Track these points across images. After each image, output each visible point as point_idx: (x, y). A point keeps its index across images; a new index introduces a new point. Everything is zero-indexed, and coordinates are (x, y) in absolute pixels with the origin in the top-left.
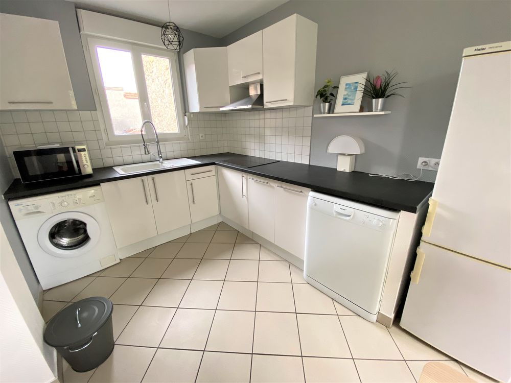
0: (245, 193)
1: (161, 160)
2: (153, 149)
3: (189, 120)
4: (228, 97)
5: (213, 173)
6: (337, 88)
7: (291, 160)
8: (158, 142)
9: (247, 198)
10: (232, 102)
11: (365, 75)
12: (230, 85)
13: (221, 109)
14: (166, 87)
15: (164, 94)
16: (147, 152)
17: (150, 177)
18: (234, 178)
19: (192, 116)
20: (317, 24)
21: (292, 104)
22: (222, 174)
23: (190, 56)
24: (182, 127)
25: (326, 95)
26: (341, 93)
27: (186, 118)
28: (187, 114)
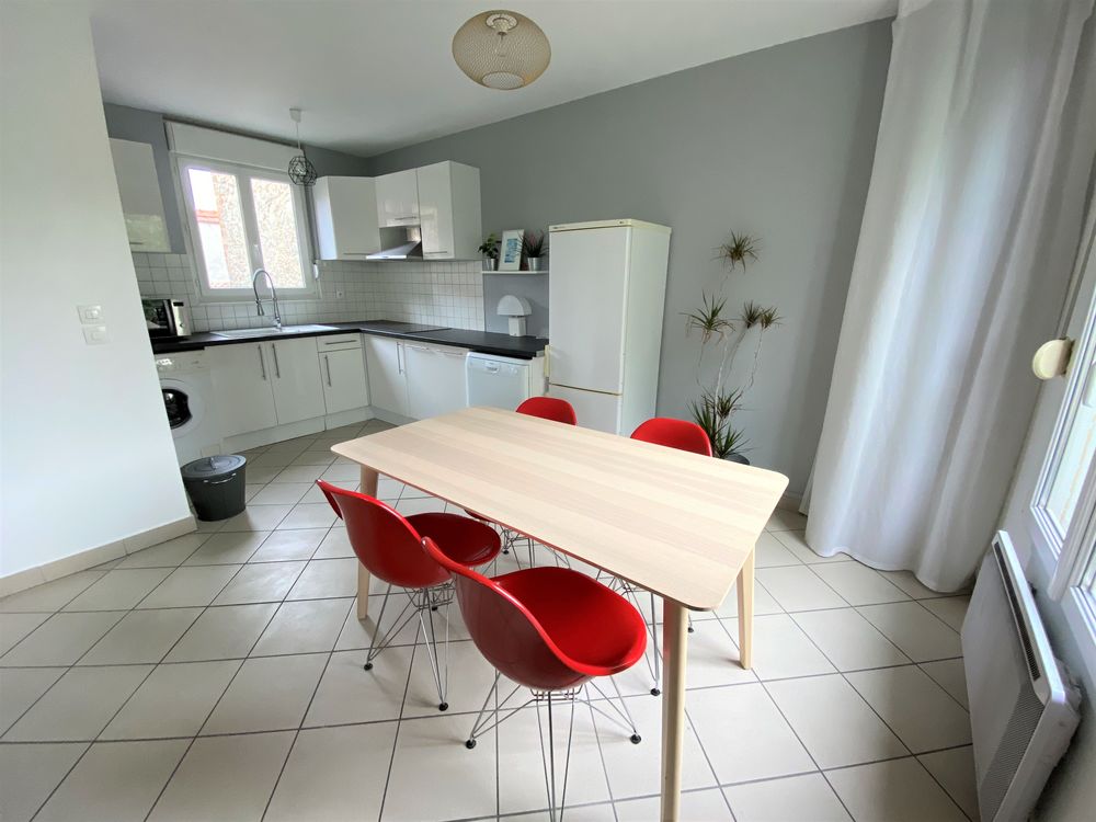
0: (402, 368)
1: (279, 325)
2: (268, 309)
3: (320, 271)
4: (378, 241)
5: (358, 344)
6: (500, 242)
7: (466, 328)
8: (275, 300)
9: (405, 373)
10: (385, 248)
11: (521, 233)
12: (381, 226)
13: (368, 257)
14: (271, 211)
15: (265, 222)
16: (260, 313)
17: (268, 344)
18: (386, 348)
19: (325, 264)
20: (478, 170)
21: (452, 257)
22: (371, 345)
23: (323, 185)
24: (310, 279)
25: (490, 250)
26: (504, 248)
27: (316, 267)
28: (317, 261)
